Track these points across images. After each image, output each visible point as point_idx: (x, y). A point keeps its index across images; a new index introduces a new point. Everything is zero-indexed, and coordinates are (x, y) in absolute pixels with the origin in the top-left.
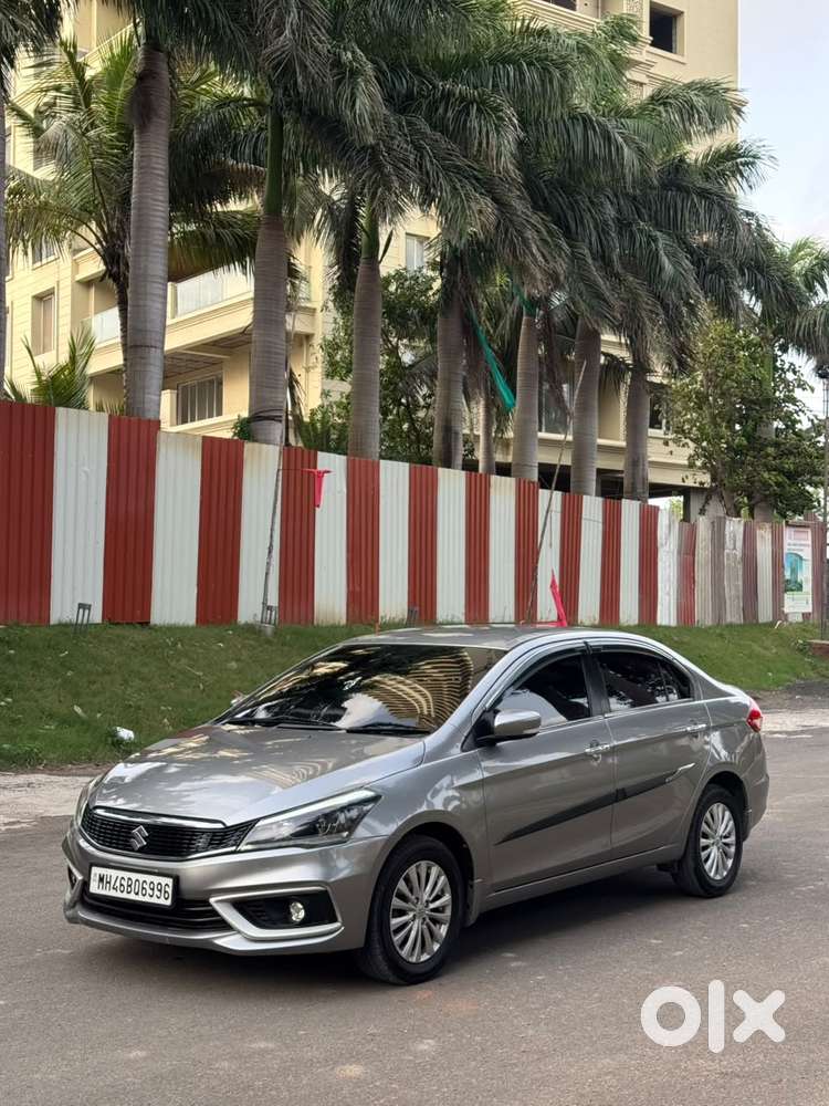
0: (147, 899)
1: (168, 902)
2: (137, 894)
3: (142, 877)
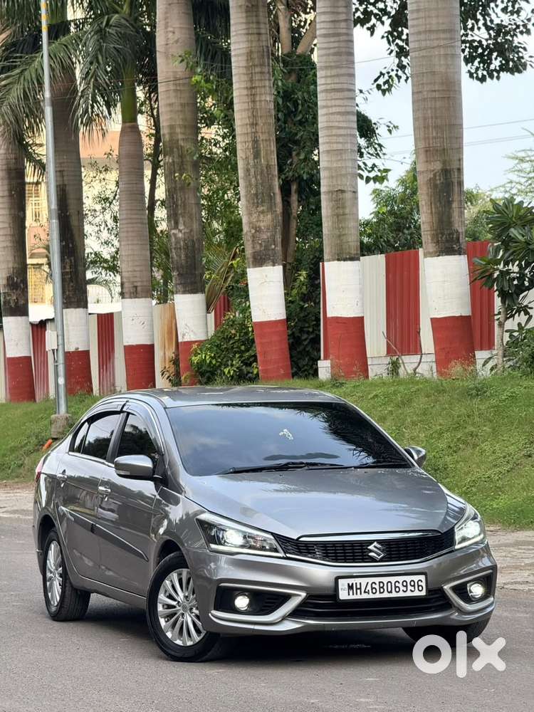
0: (401, 594)
1: (423, 593)
2: (391, 592)
3: (393, 579)
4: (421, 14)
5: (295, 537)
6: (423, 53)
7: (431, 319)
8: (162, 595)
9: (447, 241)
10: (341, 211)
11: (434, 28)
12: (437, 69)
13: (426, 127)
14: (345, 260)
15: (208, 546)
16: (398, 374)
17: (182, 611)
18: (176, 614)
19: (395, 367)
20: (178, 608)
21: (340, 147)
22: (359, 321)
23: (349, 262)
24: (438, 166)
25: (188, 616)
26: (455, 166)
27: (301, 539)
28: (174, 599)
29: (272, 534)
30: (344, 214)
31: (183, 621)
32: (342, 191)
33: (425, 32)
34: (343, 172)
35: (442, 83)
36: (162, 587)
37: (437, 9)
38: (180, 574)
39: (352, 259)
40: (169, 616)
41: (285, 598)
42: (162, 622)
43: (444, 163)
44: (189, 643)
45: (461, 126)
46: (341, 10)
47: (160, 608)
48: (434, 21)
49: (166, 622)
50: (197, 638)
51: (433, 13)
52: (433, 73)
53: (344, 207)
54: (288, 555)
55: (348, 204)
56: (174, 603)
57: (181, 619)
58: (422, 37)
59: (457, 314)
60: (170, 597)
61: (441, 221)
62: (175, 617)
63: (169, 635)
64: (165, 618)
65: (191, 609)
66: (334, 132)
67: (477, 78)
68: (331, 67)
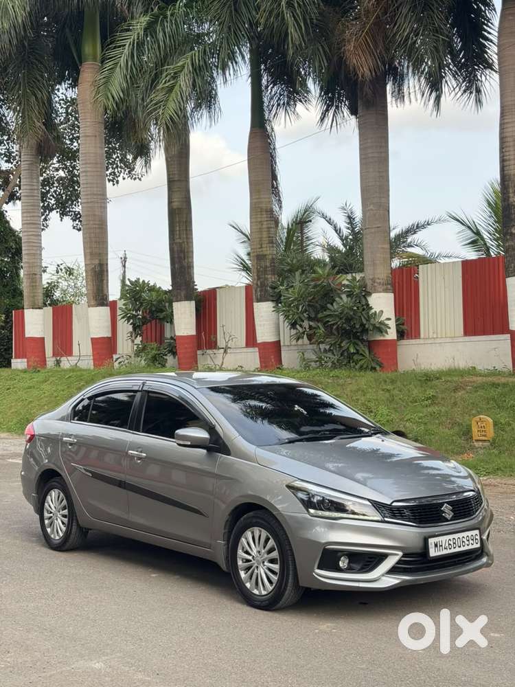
0: (466, 548)
1: (478, 545)
2: (460, 547)
3: (460, 535)
4: (88, 186)
5: (389, 503)
6: (90, 205)
7: (92, 339)
8: (241, 551)
9: (101, 299)
10: (34, 284)
11: (95, 193)
12: (97, 213)
13: (91, 242)
14: (36, 308)
15: (308, 511)
16: (59, 366)
17: (256, 565)
18: (251, 567)
19: (58, 363)
20: (253, 562)
21: (34, 252)
22: (43, 339)
23: (38, 310)
24: (97, 262)
25: (261, 569)
26: (105, 263)
27: (394, 504)
28: (249, 554)
29: (369, 500)
30: (36, 286)
31: (257, 574)
32: (35, 274)
33: (91, 194)
34: (36, 264)
35: (99, 221)
36: (240, 544)
37: (97, 183)
38: (253, 533)
39: (39, 308)
40: (248, 569)
41: (383, 557)
42: (243, 574)
43: (100, 260)
44: (264, 593)
45: (107, 242)
46: (35, 184)
47: (240, 563)
48: (95, 189)
49: (245, 574)
50: (270, 588)
51: (95, 185)
52: (95, 215)
53: (36, 282)
54: (386, 519)
55: (38, 280)
56: (250, 558)
57: (256, 571)
58: (89, 197)
59: (106, 336)
60: (247, 553)
61: (98, 289)
62: (251, 569)
63: (248, 585)
64: (244, 570)
65: (263, 562)
66: (31, 244)
67: (77, 229)
68: (29, 212)
